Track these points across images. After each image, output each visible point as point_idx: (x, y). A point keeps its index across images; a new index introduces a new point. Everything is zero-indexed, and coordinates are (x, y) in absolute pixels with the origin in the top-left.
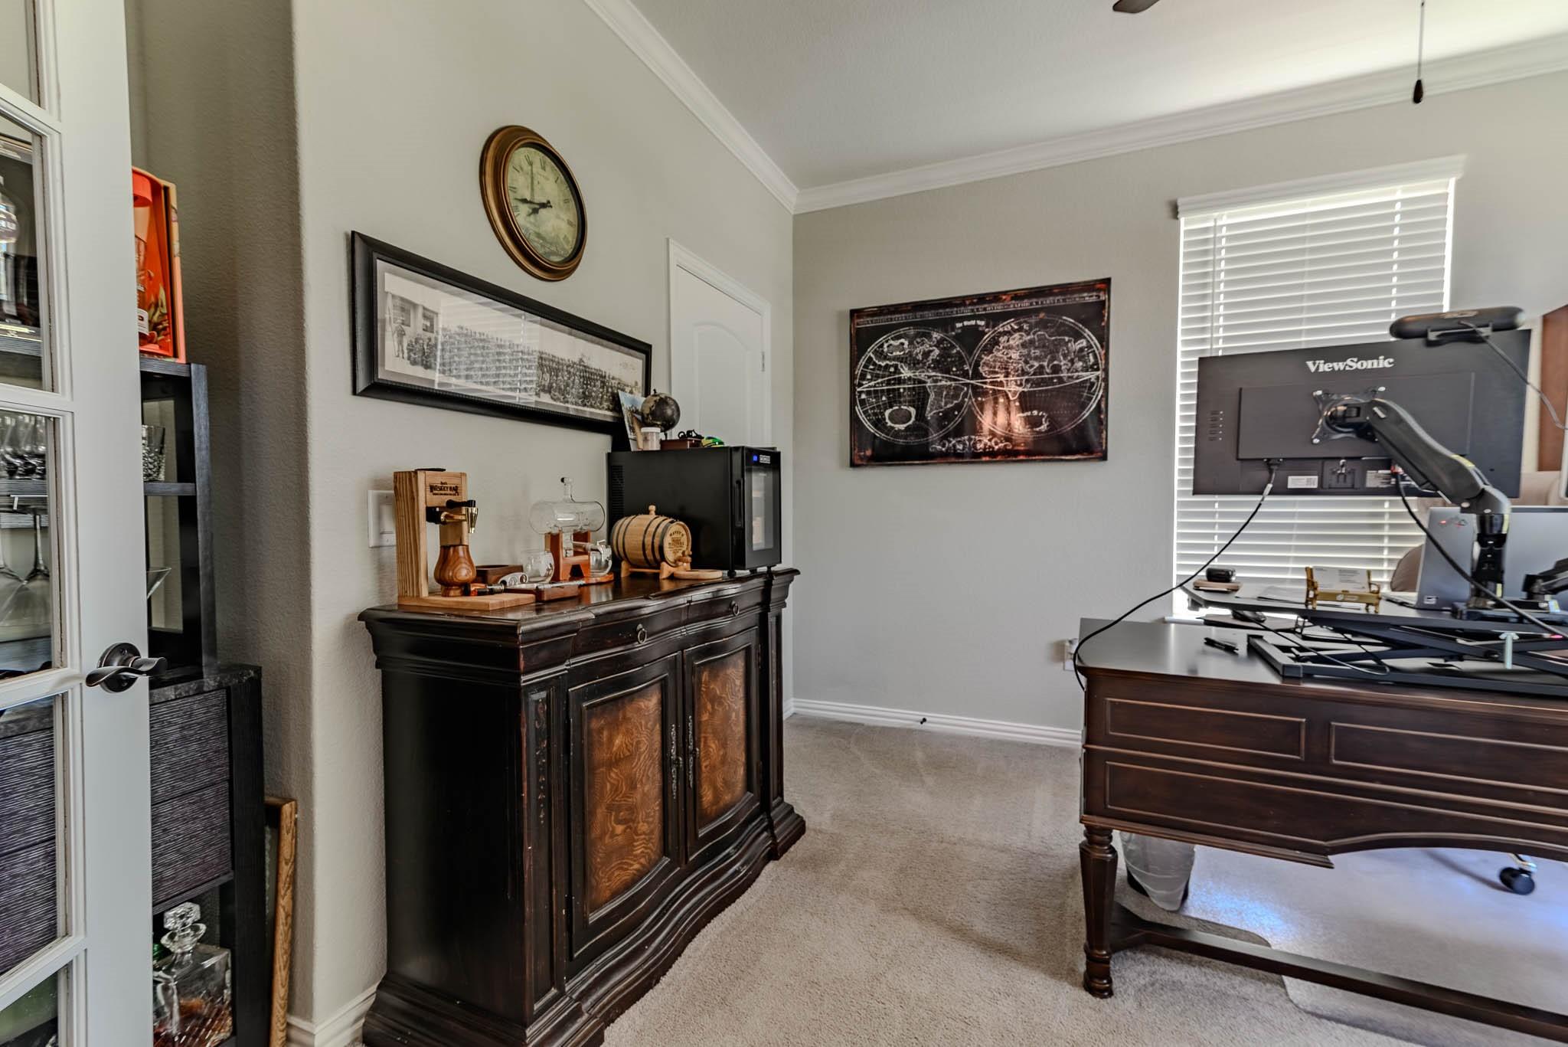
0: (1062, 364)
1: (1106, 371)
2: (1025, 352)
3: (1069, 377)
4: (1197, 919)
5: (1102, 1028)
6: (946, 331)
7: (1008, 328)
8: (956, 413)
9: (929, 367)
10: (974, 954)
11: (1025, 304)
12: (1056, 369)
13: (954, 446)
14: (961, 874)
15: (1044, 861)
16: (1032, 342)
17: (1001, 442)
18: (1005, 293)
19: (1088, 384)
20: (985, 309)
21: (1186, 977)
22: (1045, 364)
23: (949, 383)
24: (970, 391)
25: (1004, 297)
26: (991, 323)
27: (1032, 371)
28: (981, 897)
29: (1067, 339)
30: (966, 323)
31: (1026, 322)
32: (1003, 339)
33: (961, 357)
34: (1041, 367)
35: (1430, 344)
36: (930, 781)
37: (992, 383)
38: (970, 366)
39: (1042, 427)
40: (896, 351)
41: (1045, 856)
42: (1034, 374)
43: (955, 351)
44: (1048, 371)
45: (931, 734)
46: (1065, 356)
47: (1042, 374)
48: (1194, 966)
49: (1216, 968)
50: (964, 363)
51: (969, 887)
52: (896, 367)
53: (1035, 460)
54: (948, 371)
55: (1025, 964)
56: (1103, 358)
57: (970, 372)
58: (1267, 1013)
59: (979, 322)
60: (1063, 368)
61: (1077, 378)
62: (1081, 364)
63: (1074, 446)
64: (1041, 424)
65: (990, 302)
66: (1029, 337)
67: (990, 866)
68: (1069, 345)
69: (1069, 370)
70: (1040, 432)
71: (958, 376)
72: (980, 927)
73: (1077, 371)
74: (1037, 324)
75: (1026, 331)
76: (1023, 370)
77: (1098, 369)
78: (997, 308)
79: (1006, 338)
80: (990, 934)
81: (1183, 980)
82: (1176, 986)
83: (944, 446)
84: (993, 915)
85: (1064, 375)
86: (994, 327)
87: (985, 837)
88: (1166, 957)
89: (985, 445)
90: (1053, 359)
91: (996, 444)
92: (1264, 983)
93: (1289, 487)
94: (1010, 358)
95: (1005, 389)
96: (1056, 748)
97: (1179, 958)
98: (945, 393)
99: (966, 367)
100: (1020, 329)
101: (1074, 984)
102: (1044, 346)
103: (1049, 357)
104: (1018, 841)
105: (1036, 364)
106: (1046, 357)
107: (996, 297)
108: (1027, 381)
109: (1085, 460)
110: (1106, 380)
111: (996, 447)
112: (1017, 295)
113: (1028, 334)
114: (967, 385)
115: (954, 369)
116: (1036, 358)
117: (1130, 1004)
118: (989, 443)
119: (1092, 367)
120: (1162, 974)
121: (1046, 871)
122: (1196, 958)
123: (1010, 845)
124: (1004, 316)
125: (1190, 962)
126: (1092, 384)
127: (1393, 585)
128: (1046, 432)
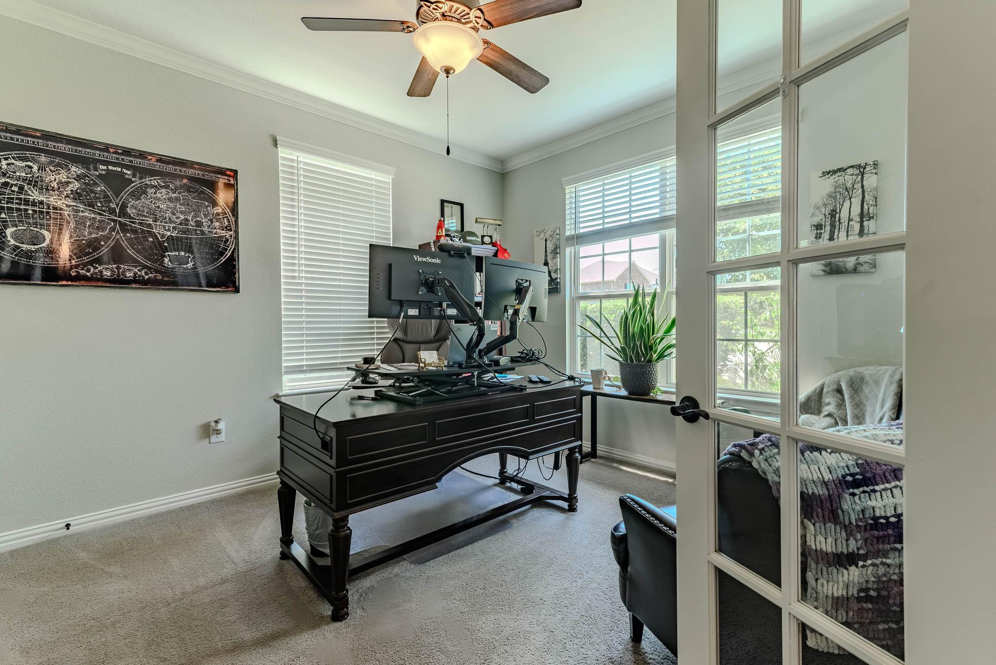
0: (204, 221)
1: (236, 232)
2: (172, 205)
3: (209, 232)
4: (356, 554)
5: (356, 632)
6: (89, 169)
7: (155, 183)
8: (102, 243)
9: (67, 196)
10: (258, 653)
11: (170, 168)
12: (199, 224)
13: (101, 272)
14: (206, 614)
15: (256, 572)
16: (177, 199)
17: (151, 273)
18: (151, 154)
19: (224, 239)
20: (131, 162)
21: (371, 582)
22: (190, 218)
23: (93, 216)
24: (118, 226)
25: (150, 157)
26: (138, 175)
27: (178, 221)
28: (232, 618)
29: (207, 204)
30: (110, 168)
31: (171, 182)
32: (151, 191)
33: (106, 196)
34: (186, 220)
35: (450, 256)
36: (115, 569)
37: (140, 224)
38: (117, 205)
39: (189, 265)
40: (20, 171)
41: (255, 569)
42: (181, 224)
43: (99, 189)
44: (192, 224)
45: (81, 535)
46: (205, 216)
47: (188, 225)
48: (371, 575)
49: (379, 570)
50: (111, 201)
51: (219, 618)
52: (21, 188)
53: (183, 290)
54: (91, 205)
55: (295, 634)
56: (234, 223)
57: (117, 211)
58: (408, 574)
59: (125, 171)
60: (204, 224)
61: (216, 233)
62: (218, 224)
63: (215, 282)
64: (188, 263)
65: (135, 156)
66: (175, 195)
67: (223, 597)
68: (209, 208)
69: (209, 227)
70: (186, 269)
71: (104, 211)
72: (247, 636)
73: (215, 228)
74: (182, 187)
75: (172, 190)
76: (170, 219)
77: (231, 230)
78: (144, 164)
79: (153, 190)
80: (259, 635)
81: (371, 584)
82: (371, 589)
83: (88, 270)
84: (251, 623)
85: (205, 229)
86: (141, 178)
87: (202, 581)
88: (357, 579)
89: (135, 274)
90: (196, 216)
91: (146, 274)
92: (399, 563)
93: (409, 314)
94: (158, 207)
95: (154, 231)
96: (207, 502)
97: (362, 576)
98: (88, 224)
99: (113, 206)
100: (167, 187)
101: (328, 623)
102: (188, 205)
103: (193, 213)
104: (228, 571)
105: (182, 217)
106: (190, 213)
107: (142, 155)
108: (174, 228)
109: (223, 292)
110: (237, 238)
111: (147, 277)
112: (161, 159)
113: (175, 193)
114: (114, 221)
115: (99, 204)
116: (182, 212)
117: (359, 612)
118: (139, 273)
119: (226, 228)
120: (362, 588)
121: (263, 577)
122: (369, 571)
123: (226, 576)
124: (152, 173)
125: (368, 575)
126: (227, 240)
127: (383, 360)
128: (191, 269)
